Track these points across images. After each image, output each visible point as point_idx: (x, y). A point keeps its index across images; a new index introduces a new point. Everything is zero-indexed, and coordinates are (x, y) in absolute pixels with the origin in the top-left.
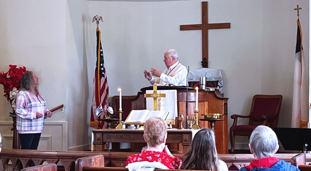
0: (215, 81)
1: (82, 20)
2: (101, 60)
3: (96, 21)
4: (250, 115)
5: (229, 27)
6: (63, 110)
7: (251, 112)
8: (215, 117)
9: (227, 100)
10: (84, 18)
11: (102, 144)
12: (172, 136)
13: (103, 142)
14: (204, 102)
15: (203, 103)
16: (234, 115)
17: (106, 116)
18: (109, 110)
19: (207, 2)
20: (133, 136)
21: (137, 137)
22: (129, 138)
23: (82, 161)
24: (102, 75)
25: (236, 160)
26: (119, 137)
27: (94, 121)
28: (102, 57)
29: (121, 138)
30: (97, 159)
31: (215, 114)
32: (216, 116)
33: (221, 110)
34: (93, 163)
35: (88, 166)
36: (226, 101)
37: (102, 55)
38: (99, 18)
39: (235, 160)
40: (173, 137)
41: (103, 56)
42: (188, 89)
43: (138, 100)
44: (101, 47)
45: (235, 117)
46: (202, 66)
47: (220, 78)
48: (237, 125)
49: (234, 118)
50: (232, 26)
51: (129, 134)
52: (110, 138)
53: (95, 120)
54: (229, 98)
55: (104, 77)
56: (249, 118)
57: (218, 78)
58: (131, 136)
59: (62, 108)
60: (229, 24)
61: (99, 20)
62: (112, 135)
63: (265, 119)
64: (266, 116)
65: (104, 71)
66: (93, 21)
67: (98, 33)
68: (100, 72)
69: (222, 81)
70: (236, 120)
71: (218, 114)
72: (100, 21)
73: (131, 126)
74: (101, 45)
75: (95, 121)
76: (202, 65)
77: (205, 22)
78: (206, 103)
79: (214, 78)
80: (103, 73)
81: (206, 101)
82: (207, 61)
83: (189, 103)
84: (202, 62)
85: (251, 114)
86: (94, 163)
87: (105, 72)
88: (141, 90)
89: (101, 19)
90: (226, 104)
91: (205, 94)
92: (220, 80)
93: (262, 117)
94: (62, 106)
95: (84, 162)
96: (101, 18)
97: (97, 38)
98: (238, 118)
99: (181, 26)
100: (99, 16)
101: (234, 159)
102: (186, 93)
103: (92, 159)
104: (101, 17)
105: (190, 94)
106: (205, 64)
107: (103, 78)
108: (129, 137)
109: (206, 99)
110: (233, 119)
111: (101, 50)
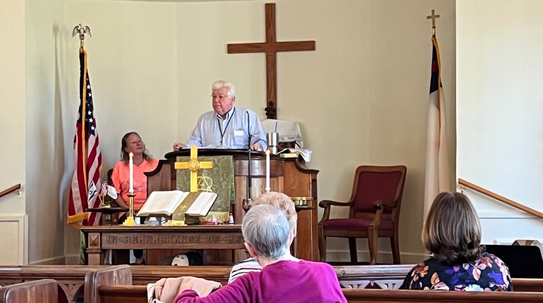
0: (290, 142)
1: (53, 32)
2: (88, 105)
3: (79, 34)
4: (352, 201)
5: (313, 48)
6: (19, 194)
7: (352, 197)
8: (298, 203)
9: (317, 174)
10: (56, 30)
11: (100, 253)
12: (227, 237)
13: (101, 249)
14: (278, 177)
15: (275, 179)
16: (325, 201)
17: (105, 203)
18: (110, 193)
19: (274, 4)
20: (157, 237)
21: (164, 239)
22: (149, 242)
23: (97, 274)
24: (89, 132)
25: (345, 275)
26: (132, 240)
27: (74, 214)
28: (89, 99)
29: (135, 242)
30: (120, 271)
31: (299, 198)
32: (301, 201)
33: (307, 191)
34: (114, 279)
35: (107, 284)
36: (315, 175)
37: (90, 95)
38: (85, 29)
39: (343, 277)
40: (229, 238)
41: (91, 97)
42: (252, 154)
43: (159, 175)
44: (89, 80)
45: (327, 204)
46: (266, 116)
47: (298, 136)
48: (330, 218)
49: (325, 206)
50: (317, 46)
51: (150, 234)
52: (115, 242)
53: (76, 212)
54: (318, 171)
55: (94, 134)
56: (349, 207)
57: (294, 138)
58: (154, 238)
59: (19, 190)
60: (314, 42)
61: (85, 32)
62: (119, 235)
63: (379, 208)
64: (381, 202)
65: (94, 124)
66: (74, 34)
67: (82, 56)
68: (86, 126)
69: (302, 142)
70: (328, 208)
71: (304, 198)
72: (85, 34)
73: (150, 220)
74: (87, 77)
75: (77, 214)
76: (267, 114)
77: (272, 40)
78: (281, 179)
79: (287, 137)
80: (93, 128)
81: (281, 176)
82: (274, 106)
83: (252, 179)
84: (266, 109)
85: (353, 199)
86: (117, 279)
87: (95, 127)
88: (166, 156)
89: (87, 32)
90: (314, 181)
91: (279, 164)
92: (298, 139)
93: (374, 204)
94: (19, 187)
95: (100, 276)
96: (88, 29)
97: (81, 65)
98: (332, 206)
99: (229, 45)
100: (84, 26)
101: (342, 273)
102: (248, 161)
103: (112, 272)
104: (87, 27)
105: (255, 163)
106: (271, 112)
107: (92, 136)
108: (149, 239)
109: (280, 173)
110: (324, 209)
111: (88, 87)
